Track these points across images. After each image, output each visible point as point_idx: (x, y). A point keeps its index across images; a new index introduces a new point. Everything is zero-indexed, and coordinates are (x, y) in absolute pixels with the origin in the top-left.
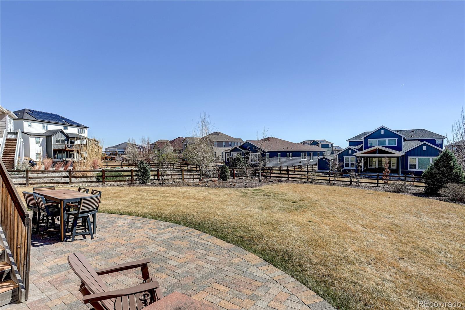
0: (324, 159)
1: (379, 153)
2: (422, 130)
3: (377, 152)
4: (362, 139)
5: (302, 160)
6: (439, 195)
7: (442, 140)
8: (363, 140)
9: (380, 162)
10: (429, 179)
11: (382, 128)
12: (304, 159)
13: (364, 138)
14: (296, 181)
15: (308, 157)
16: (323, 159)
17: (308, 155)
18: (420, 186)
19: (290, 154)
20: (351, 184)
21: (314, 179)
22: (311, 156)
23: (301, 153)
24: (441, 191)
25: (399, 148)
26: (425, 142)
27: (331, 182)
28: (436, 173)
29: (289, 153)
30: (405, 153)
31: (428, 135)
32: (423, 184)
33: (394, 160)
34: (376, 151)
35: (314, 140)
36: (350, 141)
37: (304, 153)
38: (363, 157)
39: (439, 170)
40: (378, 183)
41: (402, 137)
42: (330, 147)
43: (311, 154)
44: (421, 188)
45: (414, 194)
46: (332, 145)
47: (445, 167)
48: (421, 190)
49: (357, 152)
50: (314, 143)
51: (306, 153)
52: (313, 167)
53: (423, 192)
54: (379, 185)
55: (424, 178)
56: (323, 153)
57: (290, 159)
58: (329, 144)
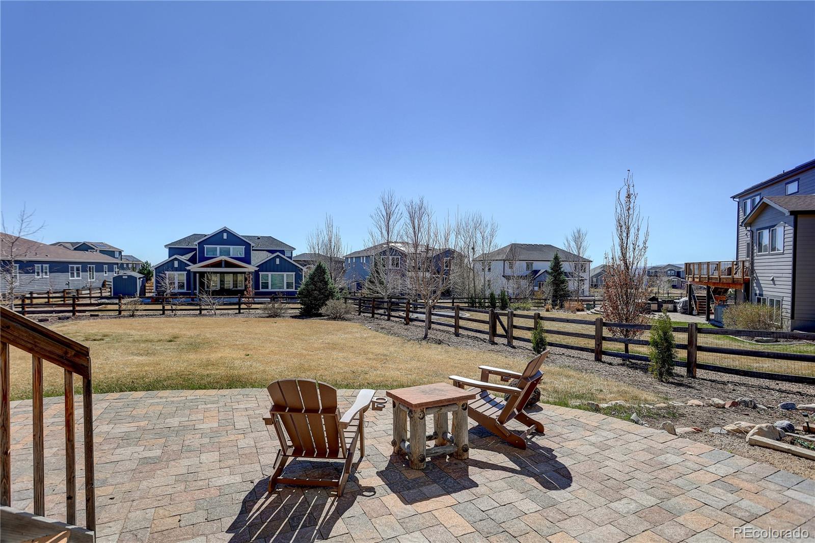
0: (126, 277)
1: (226, 267)
2: (270, 239)
3: (223, 265)
4: (195, 245)
5: (71, 278)
6: (320, 315)
7: (292, 252)
8: (197, 247)
9: (222, 282)
10: (305, 296)
11: (225, 230)
12: (76, 278)
13: (198, 243)
14: (97, 315)
15: (84, 273)
16: (124, 277)
17: (84, 270)
18: (296, 307)
19: (42, 266)
20: (201, 313)
21: (138, 310)
22: (90, 271)
23: (70, 266)
24: (323, 310)
25: (247, 260)
26: (278, 253)
27: (166, 312)
28: (312, 290)
29: (40, 265)
30: (257, 267)
31: (277, 245)
32: (299, 306)
33: (240, 278)
34: (221, 263)
35: (82, 241)
36: (170, 248)
37: (75, 266)
38: (198, 272)
39: (315, 285)
40: (239, 309)
41: (250, 244)
42: (118, 257)
43: (90, 267)
44: (297, 311)
45: (293, 317)
46: (120, 252)
47: (321, 282)
48: (297, 312)
49: (190, 265)
50: (84, 247)
51: (80, 266)
52: (101, 291)
53: (299, 314)
54: (242, 311)
55: (299, 298)
56: (114, 266)
57: (44, 277)
58: (114, 251)
